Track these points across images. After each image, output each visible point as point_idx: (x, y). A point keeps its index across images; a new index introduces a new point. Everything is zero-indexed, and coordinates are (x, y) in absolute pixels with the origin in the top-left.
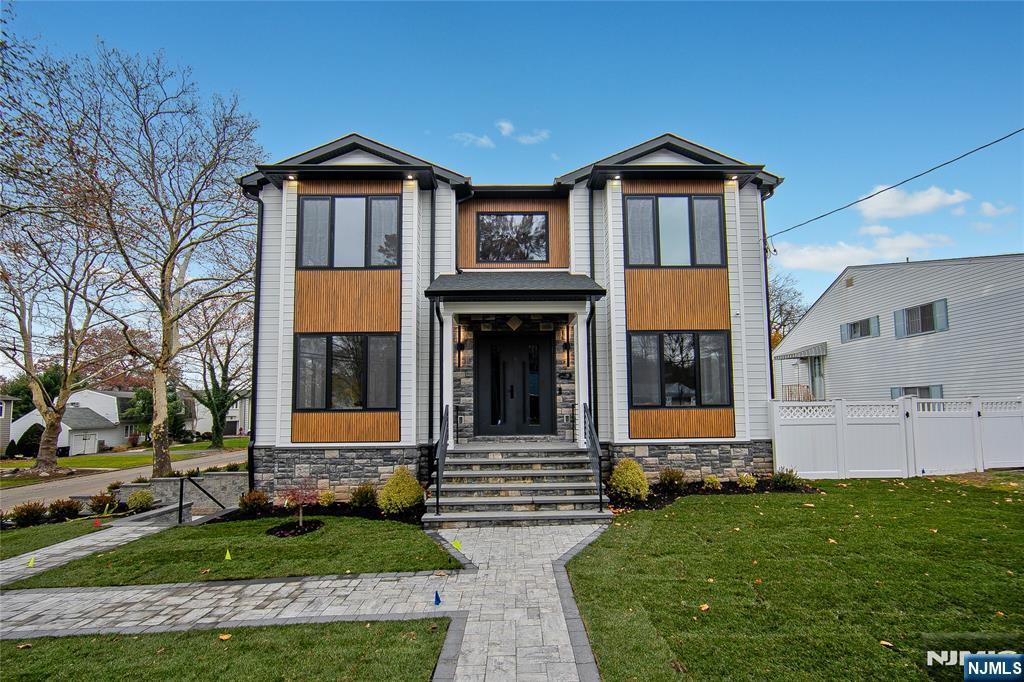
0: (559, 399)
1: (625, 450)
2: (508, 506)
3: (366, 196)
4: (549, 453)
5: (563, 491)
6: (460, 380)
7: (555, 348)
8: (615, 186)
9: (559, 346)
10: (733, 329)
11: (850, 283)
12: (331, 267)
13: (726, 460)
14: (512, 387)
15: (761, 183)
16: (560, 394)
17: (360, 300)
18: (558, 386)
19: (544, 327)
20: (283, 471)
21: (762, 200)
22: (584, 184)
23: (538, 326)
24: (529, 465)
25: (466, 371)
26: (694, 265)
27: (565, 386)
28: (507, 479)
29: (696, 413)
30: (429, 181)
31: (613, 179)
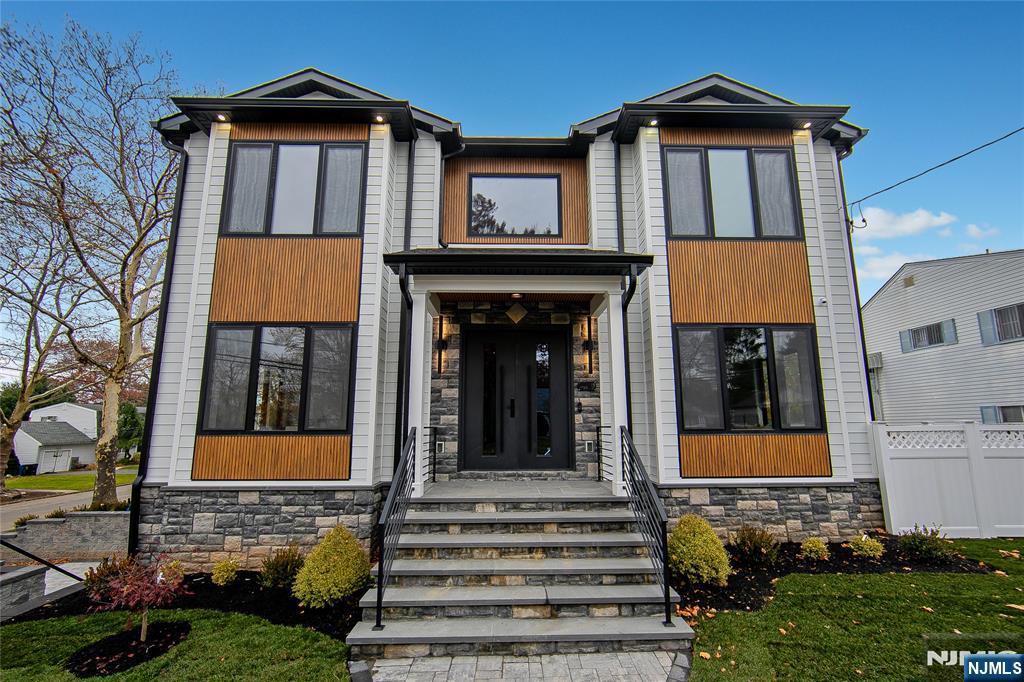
0: (578, 418)
1: (675, 494)
2: (504, 609)
3: (320, 143)
4: (569, 504)
5: (596, 577)
6: (440, 391)
7: (571, 347)
8: (649, 136)
9: (577, 345)
10: (819, 322)
11: (909, 282)
12: (267, 233)
13: (821, 510)
14: (512, 401)
15: (836, 138)
16: (580, 411)
17: (303, 279)
18: (576, 400)
19: (557, 320)
20: (174, 523)
21: (839, 159)
22: (608, 136)
23: (548, 317)
24: (538, 526)
25: (448, 378)
26: (759, 236)
27: (585, 401)
28: (504, 551)
29: (773, 440)
30: (406, 131)
31: (648, 126)
